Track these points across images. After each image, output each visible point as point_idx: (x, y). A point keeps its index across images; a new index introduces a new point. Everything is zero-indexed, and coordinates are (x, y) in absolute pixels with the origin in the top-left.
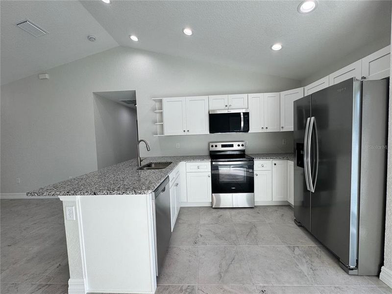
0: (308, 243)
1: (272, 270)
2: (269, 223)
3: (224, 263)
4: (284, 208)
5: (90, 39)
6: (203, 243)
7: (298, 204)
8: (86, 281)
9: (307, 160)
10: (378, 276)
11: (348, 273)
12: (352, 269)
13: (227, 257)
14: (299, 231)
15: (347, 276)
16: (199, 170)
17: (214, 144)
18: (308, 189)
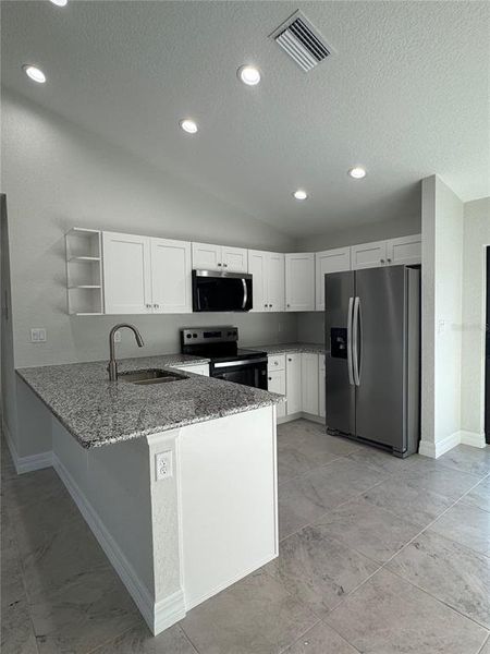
2: (305, 442)
3: (309, 495)
4: (301, 422)
10: (417, 452)
11: (402, 458)
12: (405, 452)
14: (339, 441)
17: (192, 333)
18: (353, 383)
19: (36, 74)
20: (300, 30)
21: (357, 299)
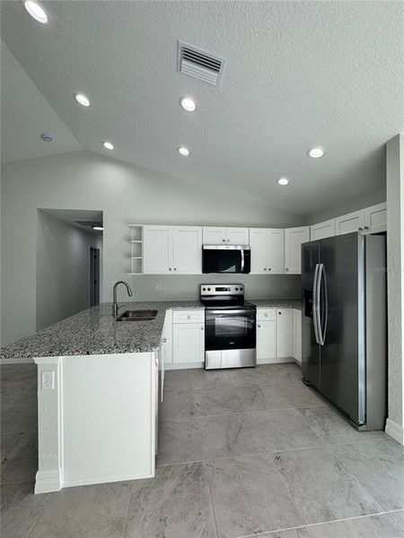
0: (318, 403)
1: (284, 435)
2: (276, 385)
3: (230, 433)
4: (290, 366)
5: (44, 138)
6: (202, 414)
7: (306, 361)
8: (61, 471)
9: (316, 309)
10: (384, 430)
11: (357, 429)
12: (362, 425)
13: (234, 426)
14: (308, 392)
15: (356, 432)
16: (190, 321)
17: (207, 287)
18: (318, 342)
19: (109, 146)
20: (190, 56)
21: (322, 265)
